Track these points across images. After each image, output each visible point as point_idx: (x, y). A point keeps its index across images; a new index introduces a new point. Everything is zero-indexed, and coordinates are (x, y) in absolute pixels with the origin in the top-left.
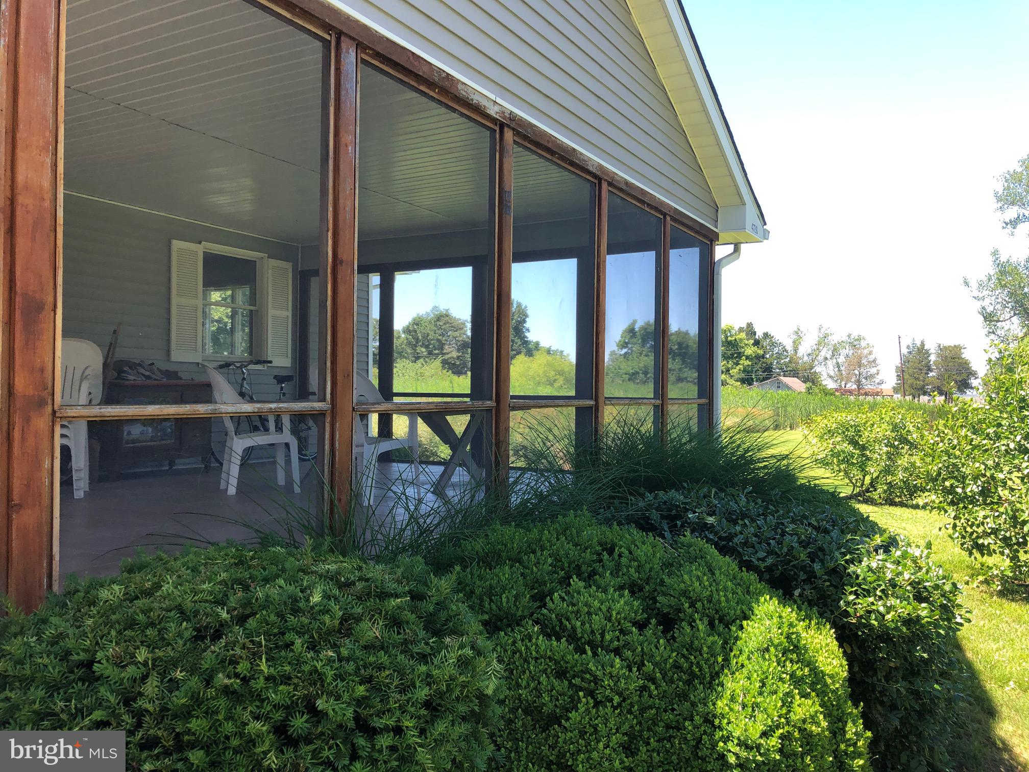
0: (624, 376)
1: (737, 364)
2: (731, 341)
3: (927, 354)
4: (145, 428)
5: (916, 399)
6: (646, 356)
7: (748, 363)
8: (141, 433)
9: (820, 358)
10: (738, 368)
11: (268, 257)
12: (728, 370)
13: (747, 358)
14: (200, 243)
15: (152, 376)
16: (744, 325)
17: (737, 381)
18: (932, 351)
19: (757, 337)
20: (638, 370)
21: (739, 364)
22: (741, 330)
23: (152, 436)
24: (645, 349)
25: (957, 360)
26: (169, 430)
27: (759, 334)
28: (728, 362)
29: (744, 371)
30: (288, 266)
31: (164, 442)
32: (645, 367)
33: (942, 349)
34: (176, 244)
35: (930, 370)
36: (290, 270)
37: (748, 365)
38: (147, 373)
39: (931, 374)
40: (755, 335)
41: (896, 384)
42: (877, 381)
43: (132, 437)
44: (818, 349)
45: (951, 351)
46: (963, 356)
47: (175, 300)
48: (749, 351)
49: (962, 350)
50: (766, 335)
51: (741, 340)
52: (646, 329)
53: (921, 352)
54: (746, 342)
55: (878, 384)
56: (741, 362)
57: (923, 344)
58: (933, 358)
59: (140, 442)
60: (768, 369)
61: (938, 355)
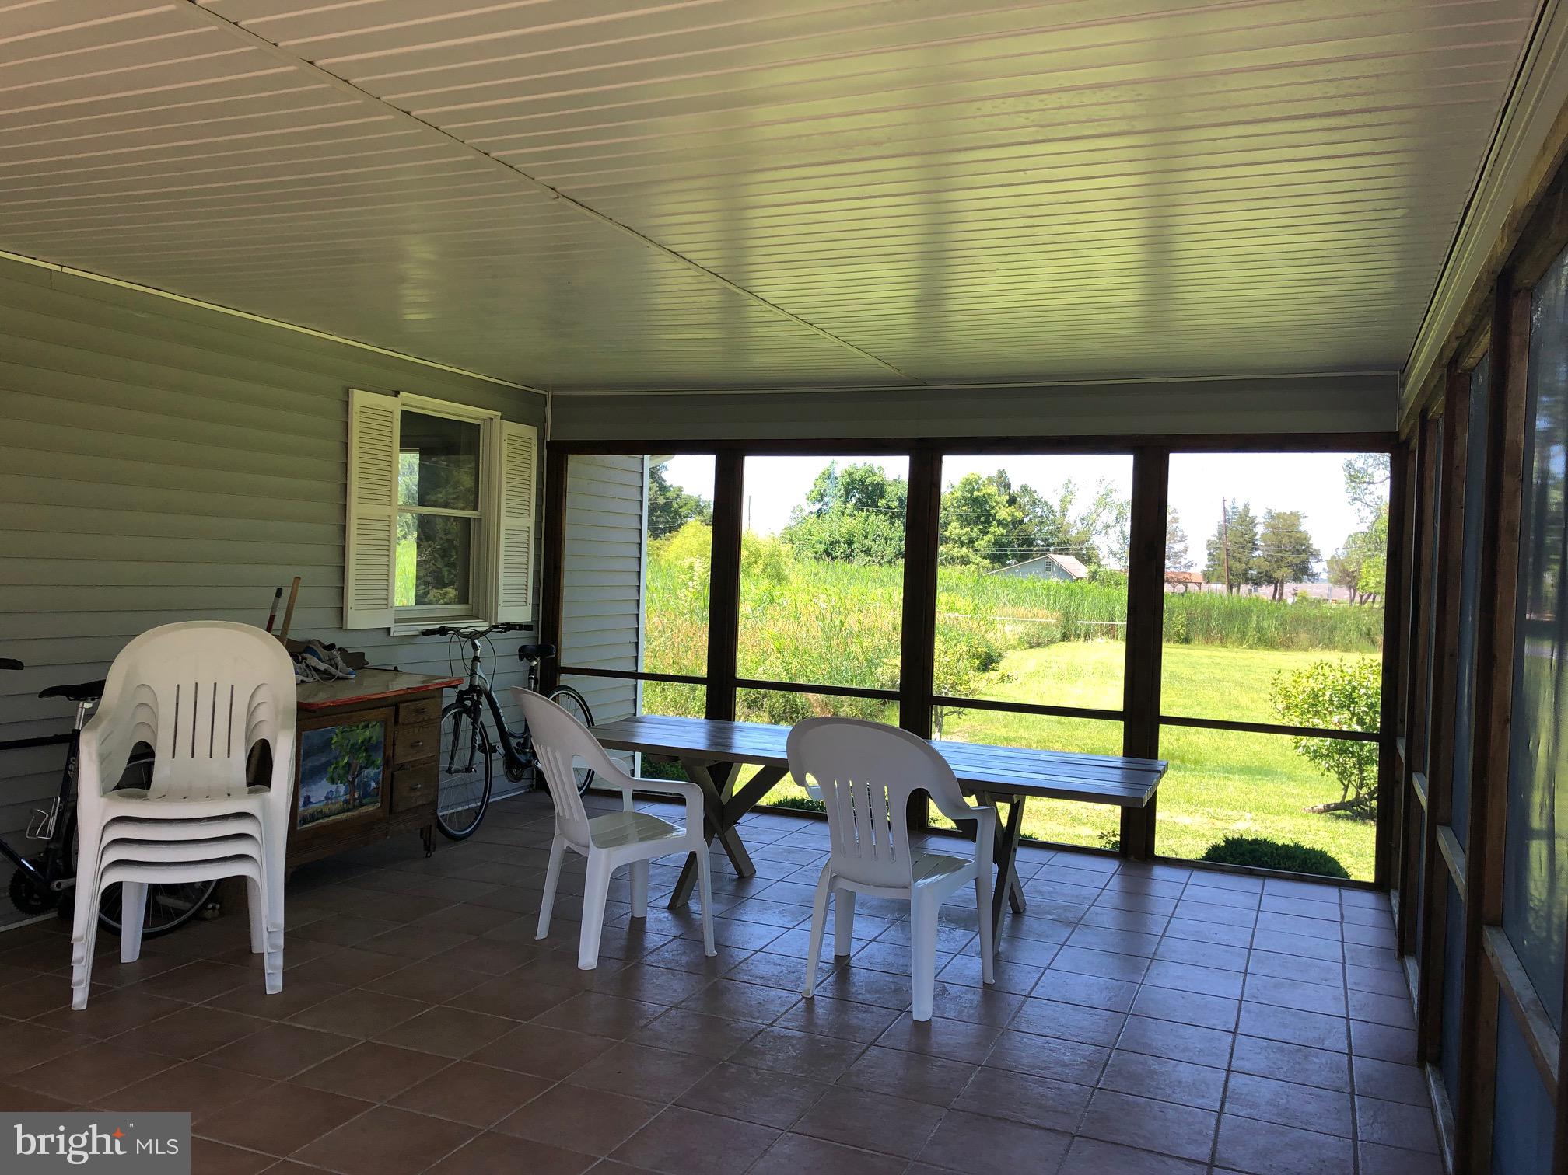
0: (818, 546)
1: (986, 533)
2: (977, 498)
3: (1252, 523)
4: (334, 787)
5: (1235, 590)
6: (851, 516)
7: (1000, 531)
8: (327, 798)
9: (1099, 525)
10: (986, 538)
11: (502, 418)
12: (971, 542)
13: (1000, 523)
14: (396, 394)
15: (332, 670)
16: (994, 474)
17: (984, 558)
18: (1260, 519)
19: (1011, 492)
20: (838, 537)
21: (988, 532)
22: (990, 480)
23: (346, 802)
24: (850, 506)
25: (1293, 534)
26: (373, 784)
27: (1015, 488)
28: (972, 529)
29: (996, 543)
30: (530, 432)
31: (364, 810)
32: (849, 532)
33: (1273, 517)
34: (360, 399)
35: (1255, 547)
36: (535, 441)
37: (1002, 535)
38: (322, 666)
39: (1256, 553)
40: (1009, 488)
41: (1208, 566)
42: (1184, 562)
43: (312, 808)
44: (1096, 511)
45: (1285, 520)
46: (1302, 529)
47: (356, 508)
48: (1003, 513)
49: (1301, 520)
50: (1025, 489)
51: (990, 496)
52: (850, 474)
53: (1245, 520)
54: (999, 499)
55: (1186, 566)
56: (992, 529)
57: (1247, 509)
58: (1260, 529)
59: (326, 816)
60: (1028, 541)
61: (1268, 526)
